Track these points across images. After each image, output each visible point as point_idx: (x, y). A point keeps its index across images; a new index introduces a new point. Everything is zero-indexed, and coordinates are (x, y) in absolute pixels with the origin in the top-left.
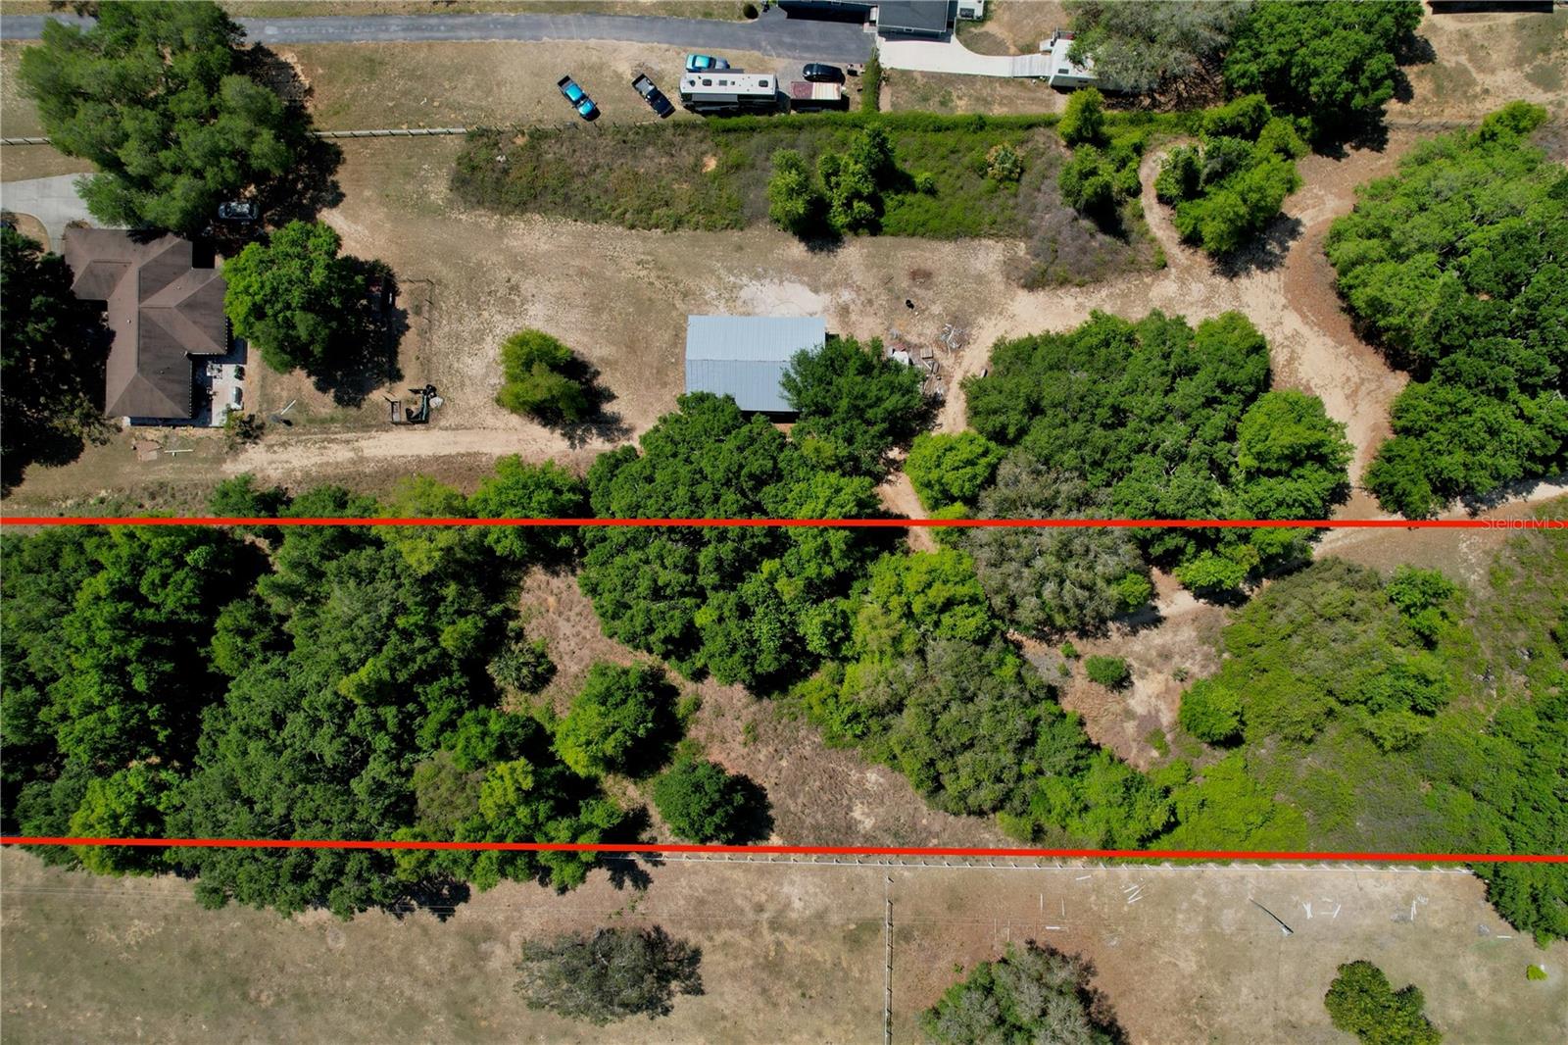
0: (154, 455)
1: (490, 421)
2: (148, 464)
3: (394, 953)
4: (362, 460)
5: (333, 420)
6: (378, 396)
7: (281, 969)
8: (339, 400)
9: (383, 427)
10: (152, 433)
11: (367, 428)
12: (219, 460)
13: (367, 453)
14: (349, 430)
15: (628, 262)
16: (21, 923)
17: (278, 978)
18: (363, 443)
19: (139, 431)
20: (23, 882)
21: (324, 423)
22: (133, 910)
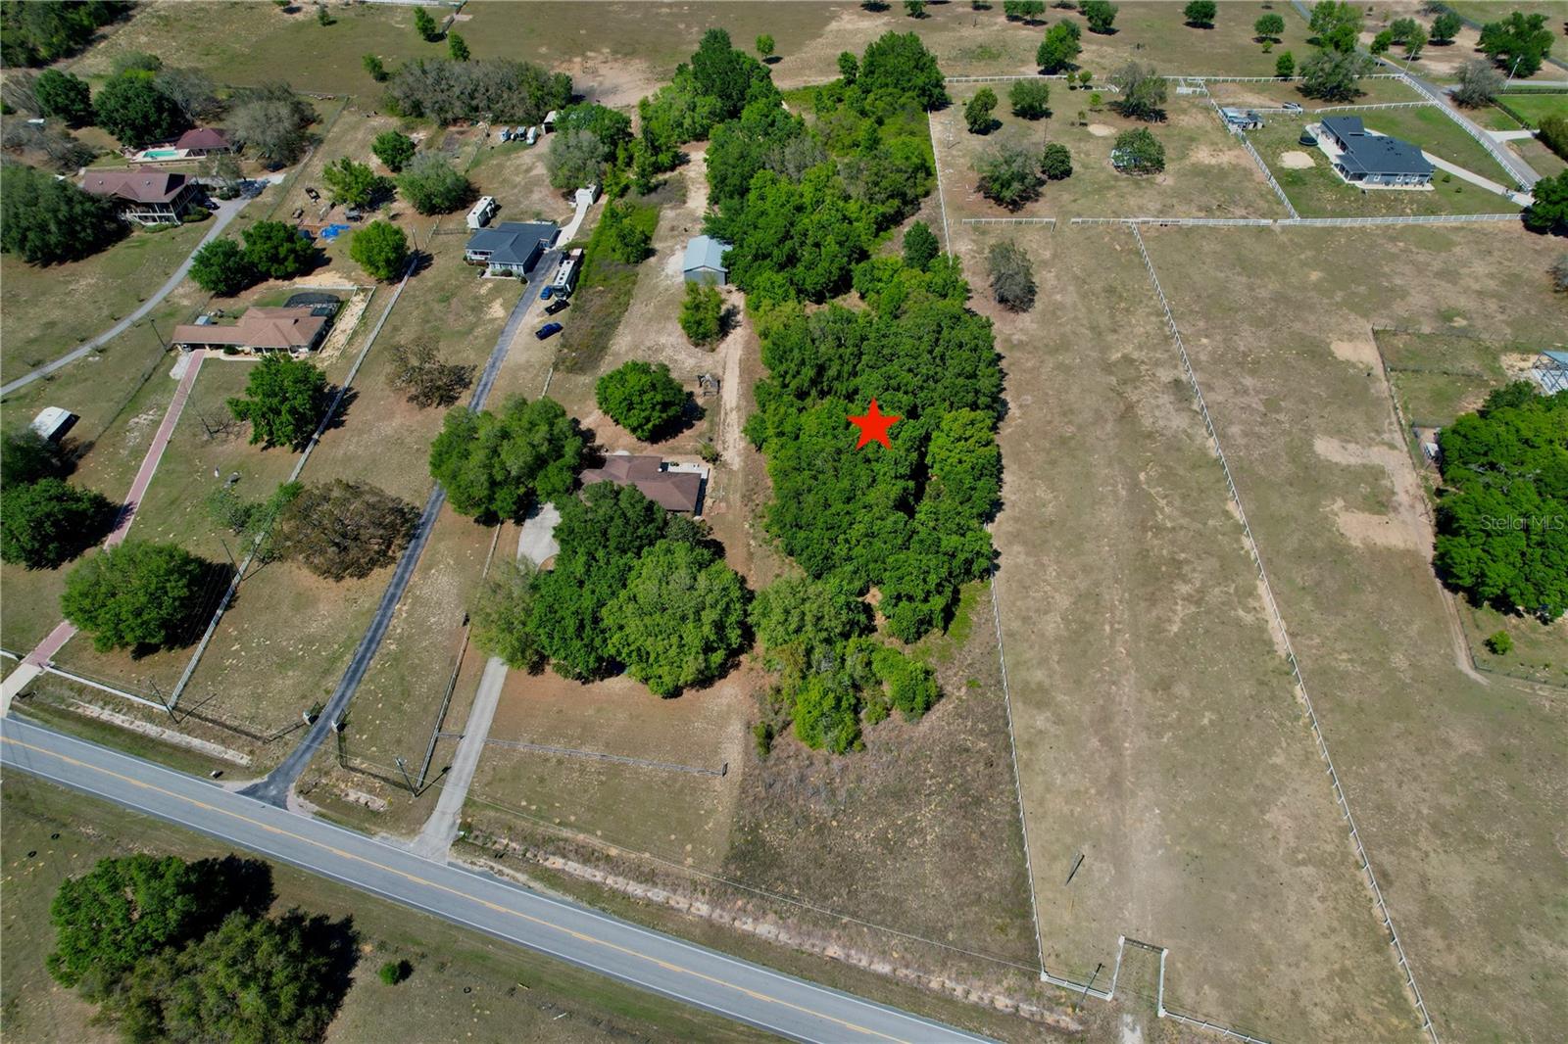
0: (723, 505)
1: (723, 355)
2: (729, 506)
3: (1028, 376)
4: (738, 408)
5: (712, 421)
6: (700, 401)
7: (1050, 422)
8: (700, 419)
9: (720, 399)
10: (708, 502)
11: (719, 405)
12: (731, 472)
13: (734, 405)
14: (719, 413)
15: (645, 310)
16: (1052, 557)
17: (1056, 423)
18: (728, 407)
19: (706, 510)
20: (1023, 557)
21: (712, 424)
22: (1030, 495)
